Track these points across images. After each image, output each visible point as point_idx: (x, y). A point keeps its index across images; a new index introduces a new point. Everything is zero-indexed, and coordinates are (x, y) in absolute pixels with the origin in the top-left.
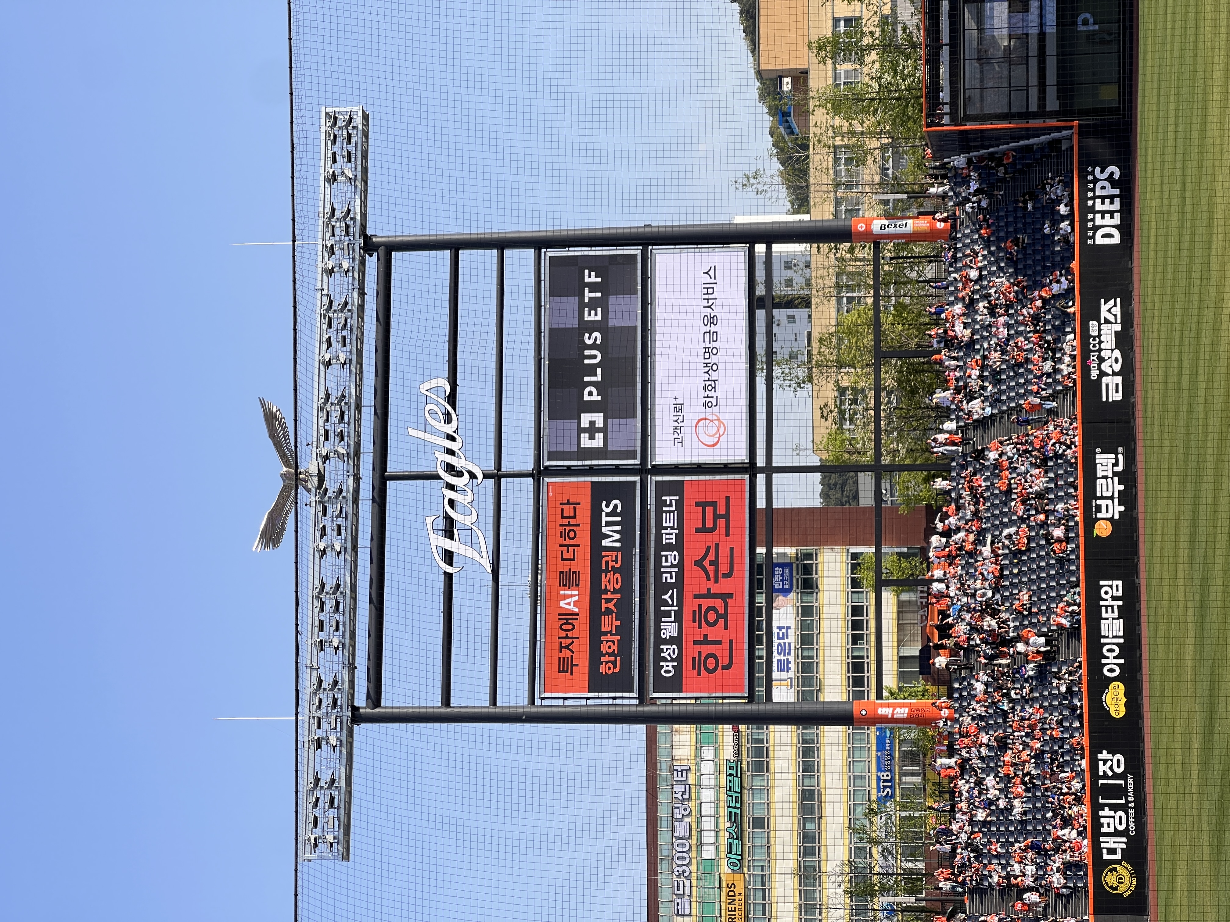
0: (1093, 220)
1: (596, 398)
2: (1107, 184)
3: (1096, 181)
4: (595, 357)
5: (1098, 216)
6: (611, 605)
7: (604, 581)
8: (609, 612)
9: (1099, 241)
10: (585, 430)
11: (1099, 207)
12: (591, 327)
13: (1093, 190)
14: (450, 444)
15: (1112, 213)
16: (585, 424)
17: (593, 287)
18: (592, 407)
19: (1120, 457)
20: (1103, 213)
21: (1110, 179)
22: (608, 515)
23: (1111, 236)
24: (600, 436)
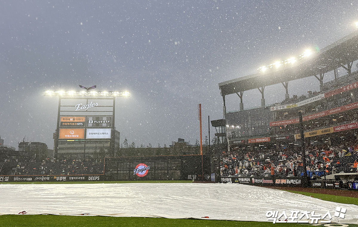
1: (95, 122)
3: (97, 177)
7: (73, 123)
8: (70, 124)
9: (89, 177)
11: (94, 177)
12: (103, 122)
14: (90, 106)
15: (93, 179)
17: (107, 122)
18: (93, 122)
19: (65, 180)
20: (93, 178)
21: (97, 179)
22: (81, 123)
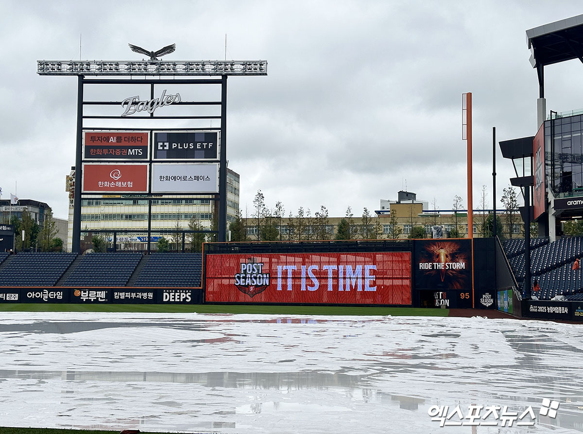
0: (172, 292)
1: (173, 147)
2: (184, 297)
3: (186, 293)
4: (186, 147)
5: (173, 294)
6: (111, 152)
7: (118, 150)
8: (109, 151)
9: (165, 294)
10: (163, 144)
11: (177, 294)
12: (195, 146)
13: (183, 292)
15: (174, 298)
16: (165, 144)
17: (207, 146)
18: (170, 146)
19: (104, 300)
20: (174, 295)
21: (186, 298)
22: (138, 151)
23: (166, 298)
24: (161, 148)
